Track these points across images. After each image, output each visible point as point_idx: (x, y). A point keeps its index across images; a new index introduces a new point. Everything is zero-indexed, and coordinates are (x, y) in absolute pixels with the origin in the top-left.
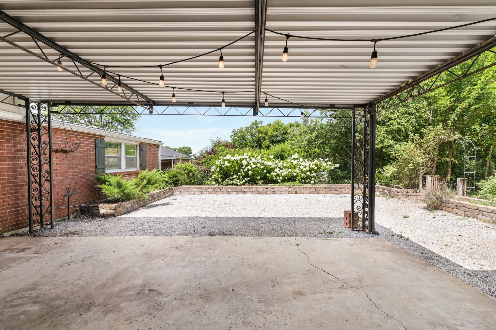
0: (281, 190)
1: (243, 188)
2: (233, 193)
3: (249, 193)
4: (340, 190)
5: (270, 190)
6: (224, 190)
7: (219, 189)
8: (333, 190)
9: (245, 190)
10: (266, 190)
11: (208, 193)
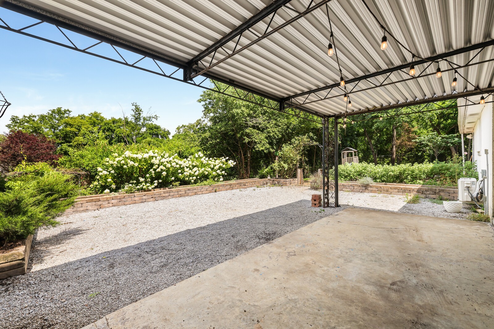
0: (202, 190)
1: (162, 193)
2: (149, 200)
3: (170, 197)
4: (246, 184)
5: (192, 191)
6: (136, 199)
7: (130, 197)
8: (242, 185)
9: (164, 195)
10: (188, 192)
11: (111, 205)
